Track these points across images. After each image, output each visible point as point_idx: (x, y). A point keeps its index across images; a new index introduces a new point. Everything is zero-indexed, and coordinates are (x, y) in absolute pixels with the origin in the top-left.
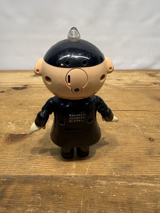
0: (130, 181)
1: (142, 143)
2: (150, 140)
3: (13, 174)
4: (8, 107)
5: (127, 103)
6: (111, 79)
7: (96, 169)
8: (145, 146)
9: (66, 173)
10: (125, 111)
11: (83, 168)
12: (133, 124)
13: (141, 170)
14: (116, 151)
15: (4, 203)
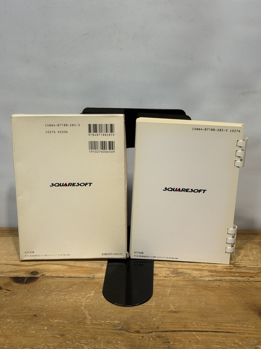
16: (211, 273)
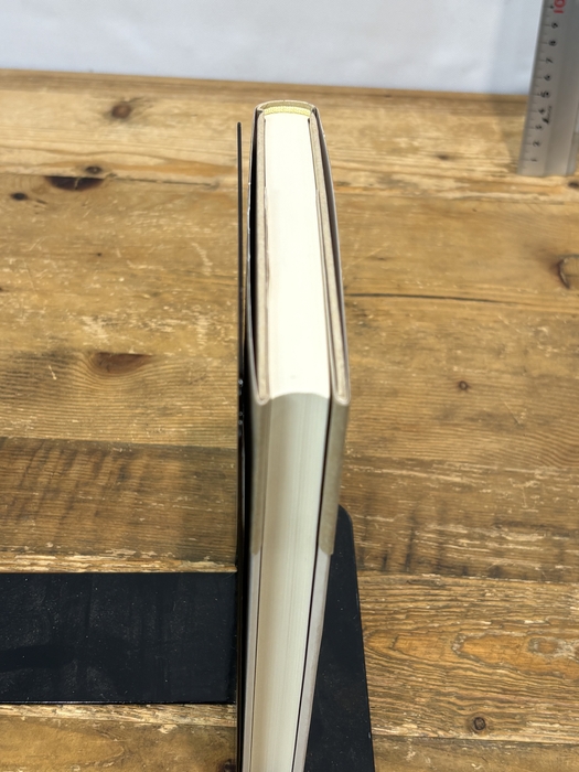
1: (436, 393)
2: (460, 386)
8: (440, 401)
10: (423, 297)
16: (460, 185)
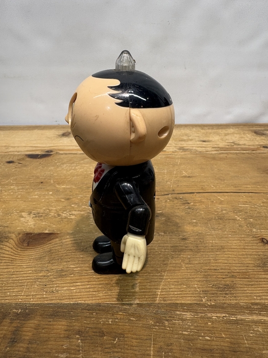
0: (233, 313)
1: (250, 247)
2: (263, 241)
3: (33, 301)
4: (20, 187)
5: (220, 179)
6: (191, 140)
7: (174, 291)
8: (255, 253)
9: (123, 300)
10: (217, 192)
11: (151, 290)
12: (231, 214)
13: (250, 293)
14: (207, 261)
15: (18, 351)
